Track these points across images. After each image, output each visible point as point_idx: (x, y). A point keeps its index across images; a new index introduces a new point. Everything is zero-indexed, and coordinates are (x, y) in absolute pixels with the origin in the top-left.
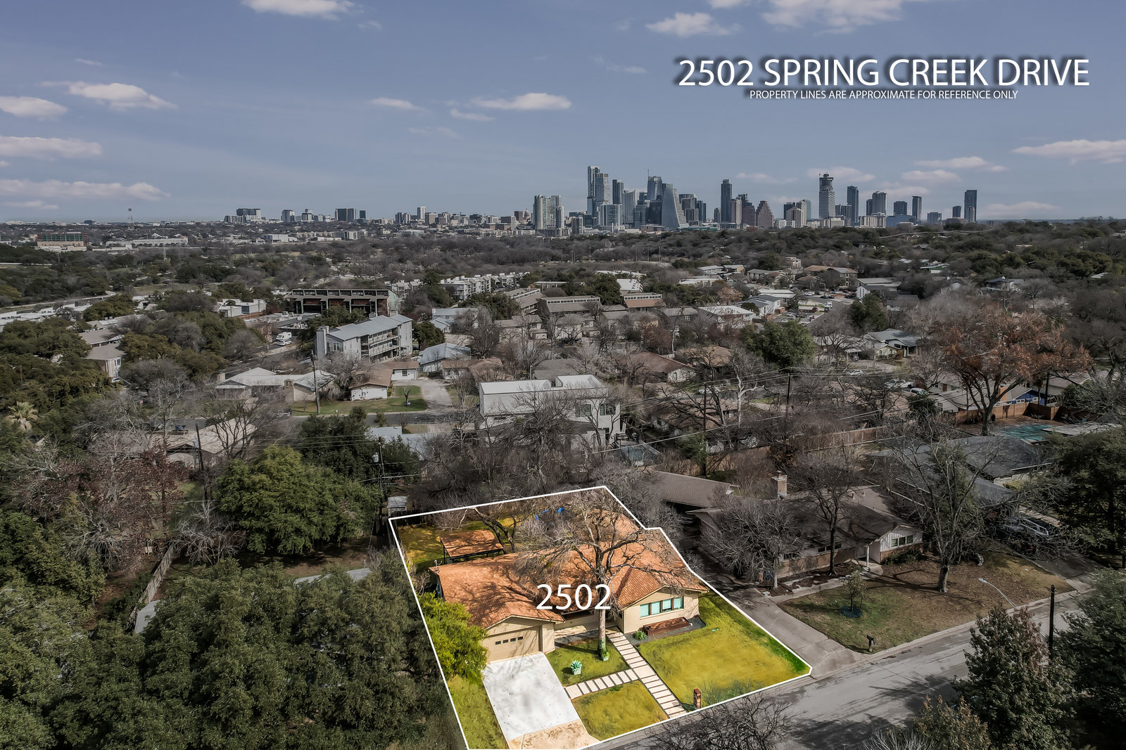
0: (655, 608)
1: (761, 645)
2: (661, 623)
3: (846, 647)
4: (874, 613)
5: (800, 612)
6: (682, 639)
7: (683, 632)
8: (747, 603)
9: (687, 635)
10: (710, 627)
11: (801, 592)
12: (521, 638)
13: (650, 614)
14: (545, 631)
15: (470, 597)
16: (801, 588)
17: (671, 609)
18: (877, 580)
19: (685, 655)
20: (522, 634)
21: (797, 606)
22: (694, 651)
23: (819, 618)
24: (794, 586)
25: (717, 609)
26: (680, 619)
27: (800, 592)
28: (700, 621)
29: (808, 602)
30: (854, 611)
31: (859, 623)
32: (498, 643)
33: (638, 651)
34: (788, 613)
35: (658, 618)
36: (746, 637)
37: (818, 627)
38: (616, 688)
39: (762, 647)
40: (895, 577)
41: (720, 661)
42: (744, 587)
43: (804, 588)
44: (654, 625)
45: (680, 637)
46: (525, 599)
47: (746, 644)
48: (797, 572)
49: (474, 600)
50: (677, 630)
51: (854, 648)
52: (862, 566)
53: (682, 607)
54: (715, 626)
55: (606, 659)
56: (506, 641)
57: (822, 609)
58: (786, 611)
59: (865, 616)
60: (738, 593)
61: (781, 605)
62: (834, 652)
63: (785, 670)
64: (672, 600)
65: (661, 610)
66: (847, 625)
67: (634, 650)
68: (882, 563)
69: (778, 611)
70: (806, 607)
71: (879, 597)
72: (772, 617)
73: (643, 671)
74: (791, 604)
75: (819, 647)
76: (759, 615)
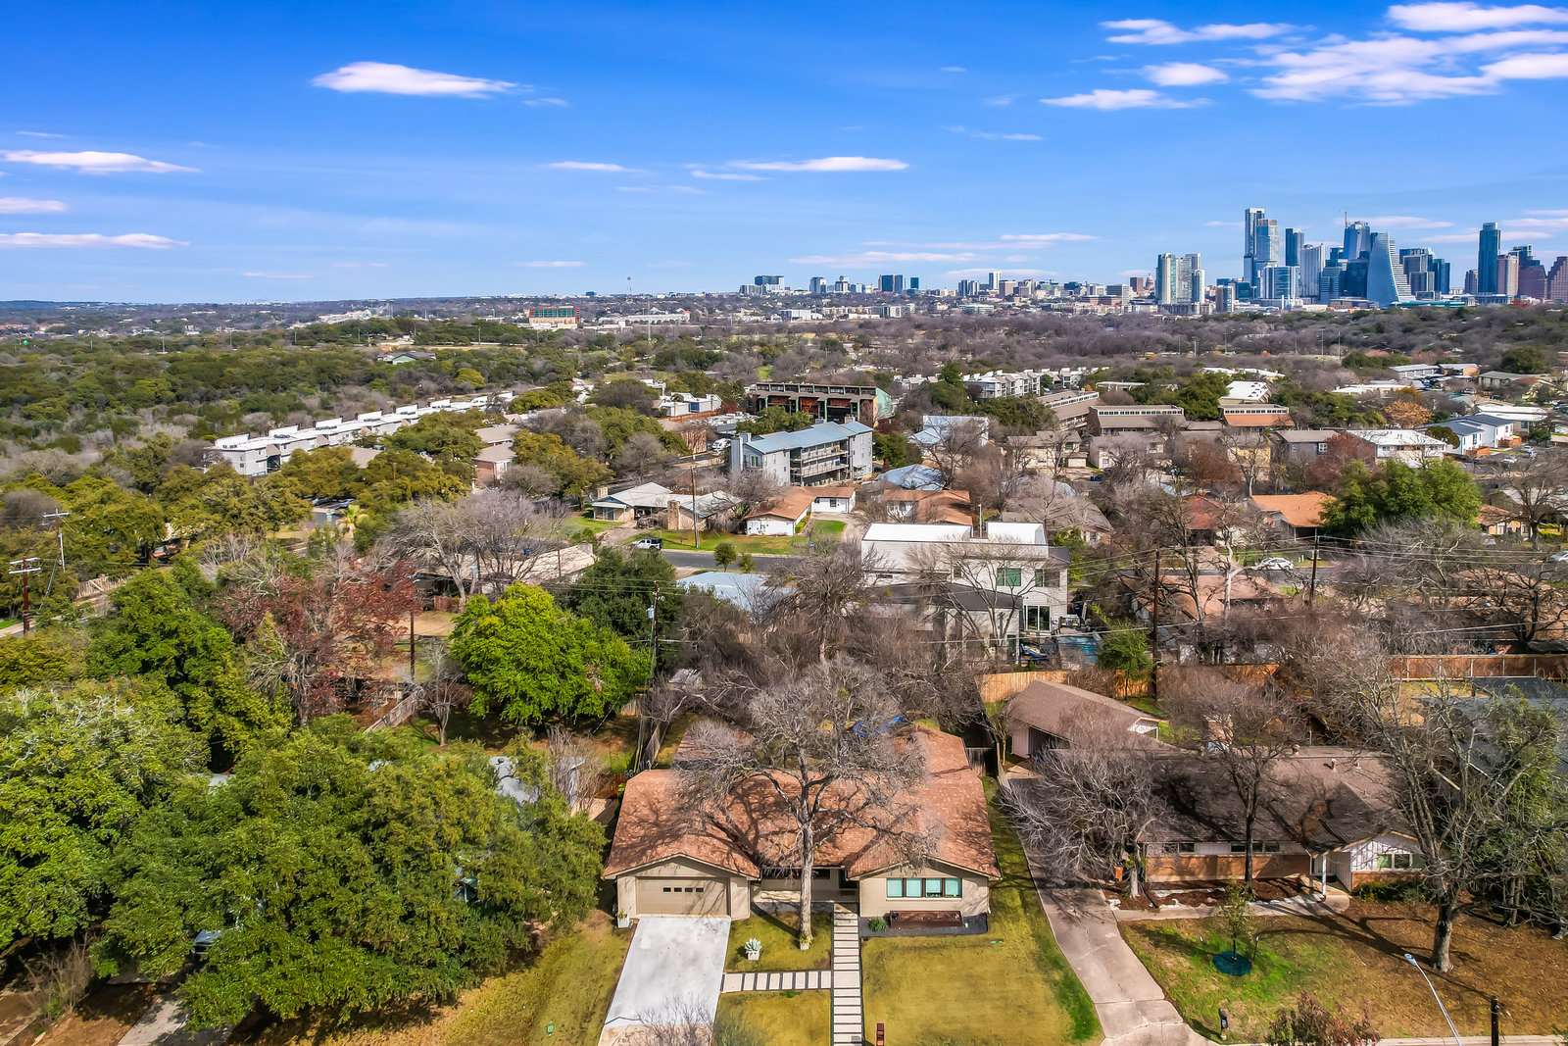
0: (914, 887)
1: (1046, 981)
2: (918, 913)
3: (1185, 1020)
4: (1275, 975)
5: (1146, 944)
6: (936, 944)
7: (945, 935)
8: (1071, 911)
9: (949, 939)
10: (989, 935)
11: (1173, 911)
12: (700, 890)
13: (904, 894)
14: (734, 887)
15: (652, 819)
16: (1178, 906)
17: (941, 894)
18: (1324, 920)
19: (920, 969)
20: (702, 884)
21: (1149, 934)
22: (939, 968)
24: (1168, 901)
25: (1021, 911)
26: (953, 914)
27: (1174, 913)
28: (982, 922)
29: (1170, 930)
30: (1235, 964)
31: (1233, 986)
32: (667, 890)
33: (861, 945)
34: (1127, 942)
35: (914, 903)
36: (1032, 967)
37: (1159, 977)
38: (789, 993)
39: (1046, 987)
40: (1363, 923)
41: (967, 991)
42: (1086, 885)
43: (1184, 907)
44: (907, 913)
45: (934, 941)
47: (1025, 975)
48: (1187, 878)
49: (656, 824)
50: (940, 930)
51: (1197, 1026)
52: (1312, 890)
53: (960, 895)
54: (999, 935)
55: (805, 947)
56: (678, 890)
57: (1187, 948)
58: (1124, 937)
59: (1254, 975)
60: (1069, 892)
61: (1121, 926)
62: (1158, 1024)
63: (1054, 1032)
64: (943, 880)
65: (923, 894)
66: (1211, 983)
67: (857, 944)
68: (1355, 893)
69: (1112, 934)
70: (1164, 939)
71: (1303, 949)
72: (1097, 941)
73: (846, 979)
74: (1140, 928)
75: (1141, 1008)
76: (1078, 934)
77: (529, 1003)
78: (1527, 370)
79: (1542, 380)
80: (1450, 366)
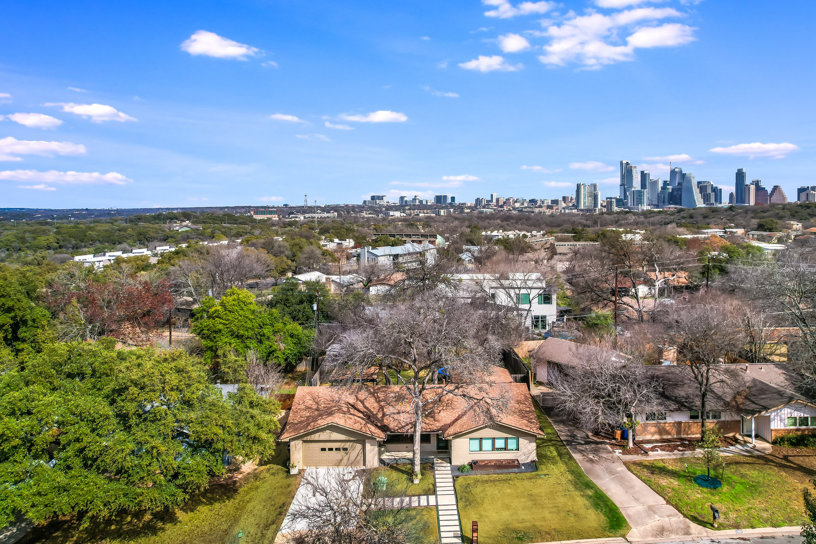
0: (487, 444)
1: (583, 496)
2: (490, 461)
3: (685, 516)
4: (739, 487)
5: (646, 472)
6: (504, 478)
7: (510, 473)
8: (591, 456)
9: (513, 475)
10: (540, 472)
11: (658, 455)
12: (345, 449)
13: (481, 449)
14: (368, 446)
15: (315, 407)
16: (660, 452)
17: (505, 449)
18: (759, 457)
19: (496, 492)
20: (347, 445)
21: (646, 466)
22: (509, 491)
23: (664, 481)
24: (653, 449)
25: (558, 458)
26: (513, 461)
27: (658, 456)
28: (533, 466)
29: (661, 464)
30: (711, 482)
31: (713, 494)
32: (323, 449)
33: (454, 481)
34: (632, 472)
35: (488, 455)
36: (571, 488)
37: (660, 491)
38: (409, 509)
39: (583, 499)
40: (786, 458)
41: (530, 503)
42: (596, 443)
43: (664, 452)
44: (483, 461)
45: (503, 476)
46: (361, 415)
47: (567, 493)
48: (665, 437)
49: (317, 410)
50: (506, 471)
51: (694, 519)
52: (745, 442)
53: (518, 449)
54: (546, 472)
55: (416, 481)
56: (331, 449)
57: (674, 474)
58: (629, 470)
59: (725, 488)
60: (587, 447)
61: (625, 464)
62: (667, 519)
63: (596, 525)
64: (506, 439)
65: (494, 448)
66: (697, 495)
67: (451, 480)
68: (774, 443)
69: (621, 468)
70: (656, 469)
71: (753, 473)
72: (612, 472)
73: (446, 499)
74: (640, 464)
75: (651, 510)
76: (598, 469)
77: (226, 521)
78: (770, 230)
79: (779, 234)
80: (731, 230)
